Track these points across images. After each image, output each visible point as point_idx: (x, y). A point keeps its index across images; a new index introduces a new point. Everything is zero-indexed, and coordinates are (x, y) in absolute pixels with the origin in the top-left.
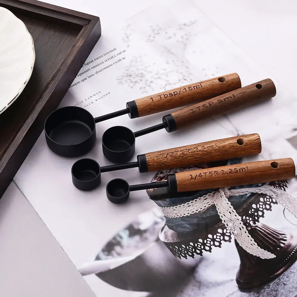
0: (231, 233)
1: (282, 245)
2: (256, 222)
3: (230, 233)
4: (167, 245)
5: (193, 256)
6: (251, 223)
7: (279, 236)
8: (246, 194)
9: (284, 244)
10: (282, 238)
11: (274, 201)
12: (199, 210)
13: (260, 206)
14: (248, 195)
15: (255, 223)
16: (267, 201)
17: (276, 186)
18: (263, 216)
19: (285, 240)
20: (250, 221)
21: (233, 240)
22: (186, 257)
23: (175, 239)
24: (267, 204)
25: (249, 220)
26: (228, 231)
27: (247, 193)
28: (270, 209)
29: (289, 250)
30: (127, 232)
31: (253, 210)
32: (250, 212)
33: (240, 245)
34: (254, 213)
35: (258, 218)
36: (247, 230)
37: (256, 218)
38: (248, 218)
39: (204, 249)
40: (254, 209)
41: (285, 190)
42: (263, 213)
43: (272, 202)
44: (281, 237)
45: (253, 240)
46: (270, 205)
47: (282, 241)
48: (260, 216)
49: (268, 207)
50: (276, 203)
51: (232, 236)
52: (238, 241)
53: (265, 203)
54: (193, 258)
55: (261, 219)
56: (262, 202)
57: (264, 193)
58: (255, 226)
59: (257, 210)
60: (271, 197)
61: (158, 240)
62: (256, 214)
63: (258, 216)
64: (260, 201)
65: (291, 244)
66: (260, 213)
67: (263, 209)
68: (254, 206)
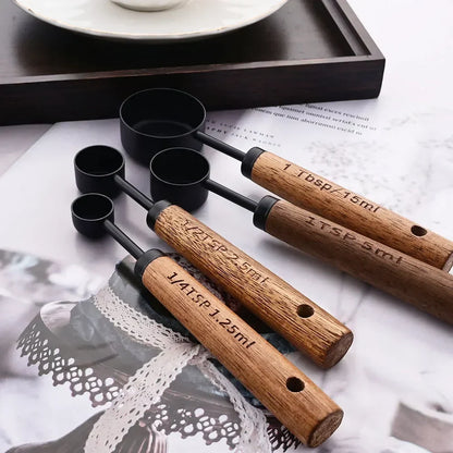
0: (115, 401)
2: (163, 431)
3: (113, 398)
4: (37, 320)
5: (31, 362)
6: (157, 423)
8: (218, 389)
11: (235, 441)
12: (136, 335)
13: (207, 423)
14: (217, 393)
15: (159, 429)
16: (226, 429)
17: (273, 431)
18: (185, 435)
20: (160, 419)
21: (99, 409)
22: (24, 353)
23: (54, 326)
24: (219, 432)
25: (162, 416)
26: (115, 394)
27: (222, 389)
28: (209, 442)
30: (33, 264)
31: (188, 414)
32: (180, 411)
33: (95, 425)
34: (183, 419)
35: (174, 430)
36: (137, 422)
37: (174, 426)
38: (165, 412)
39: (56, 373)
40: (193, 415)
41: (273, 449)
42: (193, 434)
43: (230, 439)
45: (120, 440)
46: (220, 437)
48: (182, 432)
49: (213, 435)
50: (233, 446)
51: (109, 404)
52: (101, 418)
53: (218, 428)
54: (29, 365)
55: (179, 434)
56: (217, 421)
57: (241, 417)
58: (153, 433)
59: (193, 420)
60: (238, 432)
61: (40, 305)
62: (183, 422)
63: (180, 428)
64: (217, 417)
66: (189, 429)
67: (202, 431)
68: (199, 412)
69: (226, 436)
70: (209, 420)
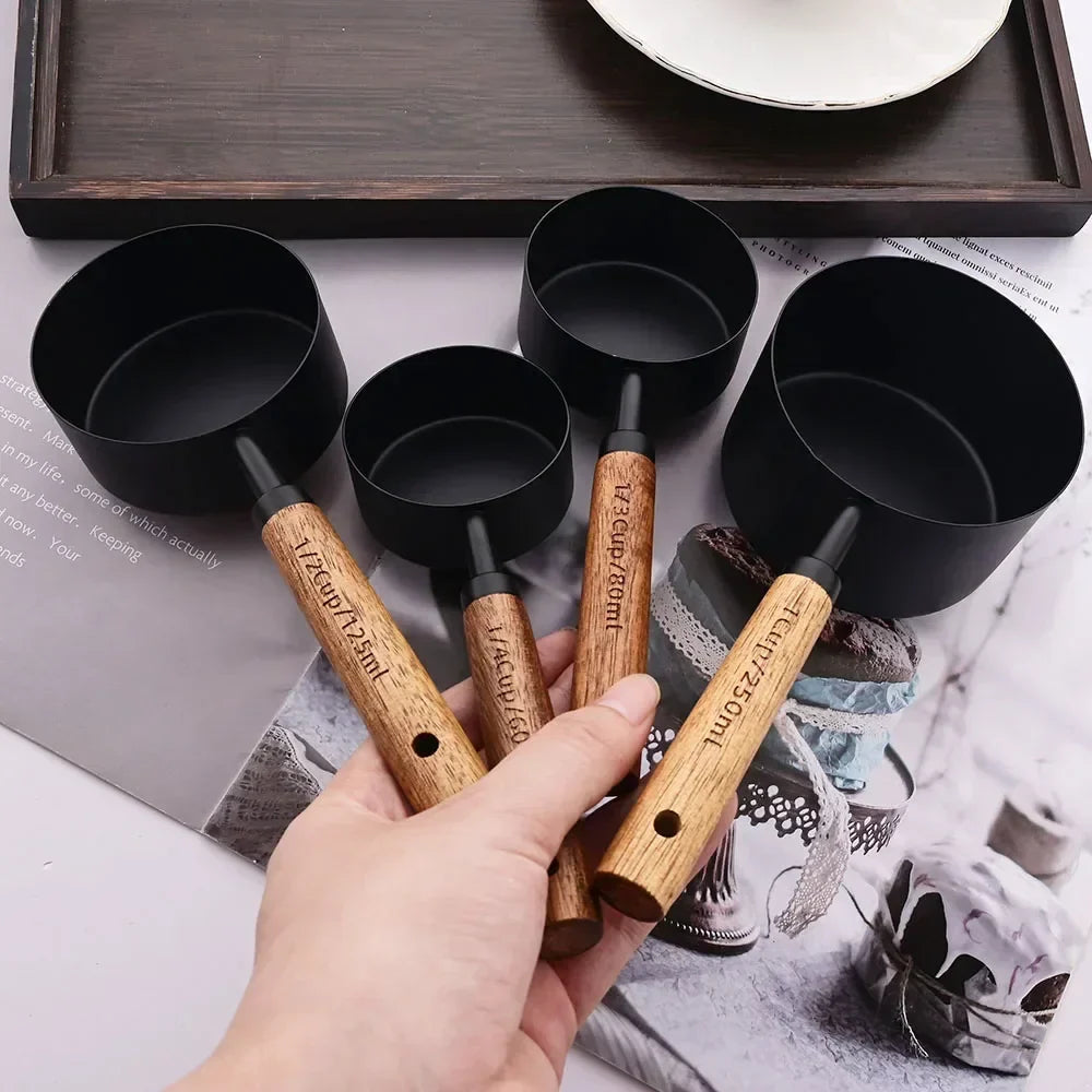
1: (698, 896)
7: (719, 880)
8: (796, 761)
9: (704, 898)
10: (718, 888)
11: (811, 834)
13: (781, 806)
14: (795, 765)
16: (802, 817)
17: (855, 824)
18: (755, 821)
19: (715, 900)
24: (794, 820)
27: (801, 760)
28: (782, 833)
29: (694, 917)
31: (760, 791)
32: (751, 786)
34: (754, 798)
35: (744, 813)
37: (743, 808)
40: (766, 793)
41: (853, 850)
42: (764, 820)
43: (806, 831)
44: (719, 885)
46: (794, 827)
47: (709, 891)
48: (752, 816)
49: (787, 824)
50: (808, 841)
53: (793, 813)
55: (746, 819)
56: (793, 805)
57: (820, 802)
59: (765, 801)
60: (816, 823)
62: (753, 803)
63: (749, 811)
64: (792, 800)
65: (711, 917)
66: (760, 813)
67: (775, 816)
68: (773, 790)
69: (801, 827)
70: (783, 803)
